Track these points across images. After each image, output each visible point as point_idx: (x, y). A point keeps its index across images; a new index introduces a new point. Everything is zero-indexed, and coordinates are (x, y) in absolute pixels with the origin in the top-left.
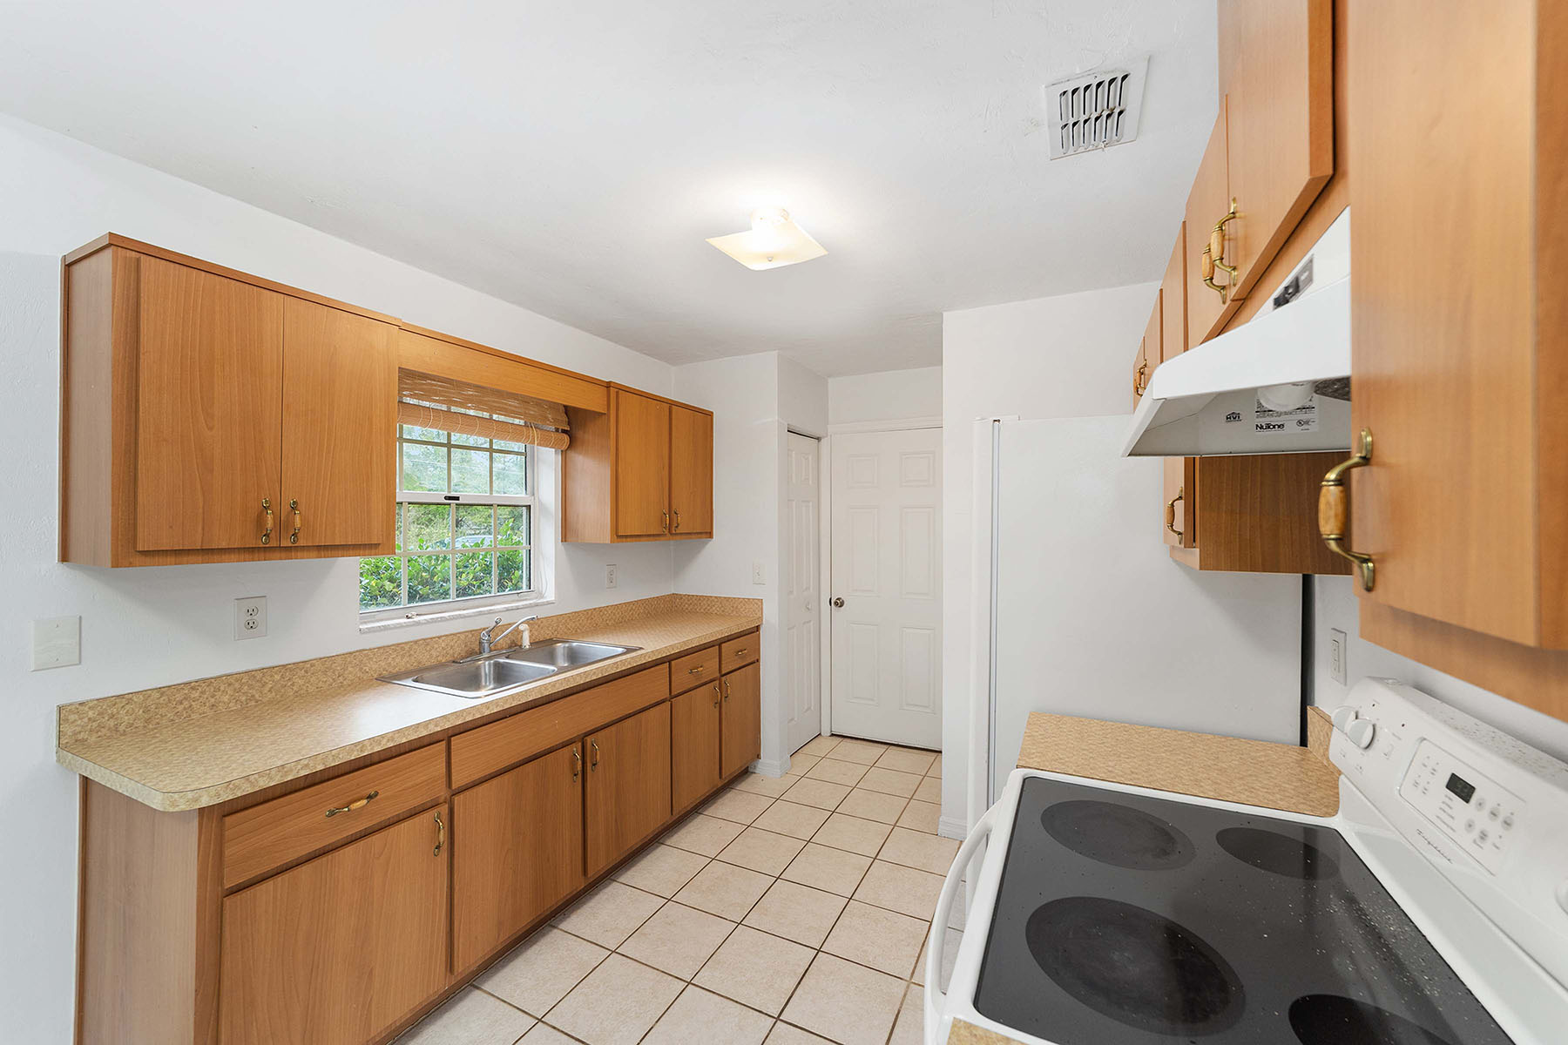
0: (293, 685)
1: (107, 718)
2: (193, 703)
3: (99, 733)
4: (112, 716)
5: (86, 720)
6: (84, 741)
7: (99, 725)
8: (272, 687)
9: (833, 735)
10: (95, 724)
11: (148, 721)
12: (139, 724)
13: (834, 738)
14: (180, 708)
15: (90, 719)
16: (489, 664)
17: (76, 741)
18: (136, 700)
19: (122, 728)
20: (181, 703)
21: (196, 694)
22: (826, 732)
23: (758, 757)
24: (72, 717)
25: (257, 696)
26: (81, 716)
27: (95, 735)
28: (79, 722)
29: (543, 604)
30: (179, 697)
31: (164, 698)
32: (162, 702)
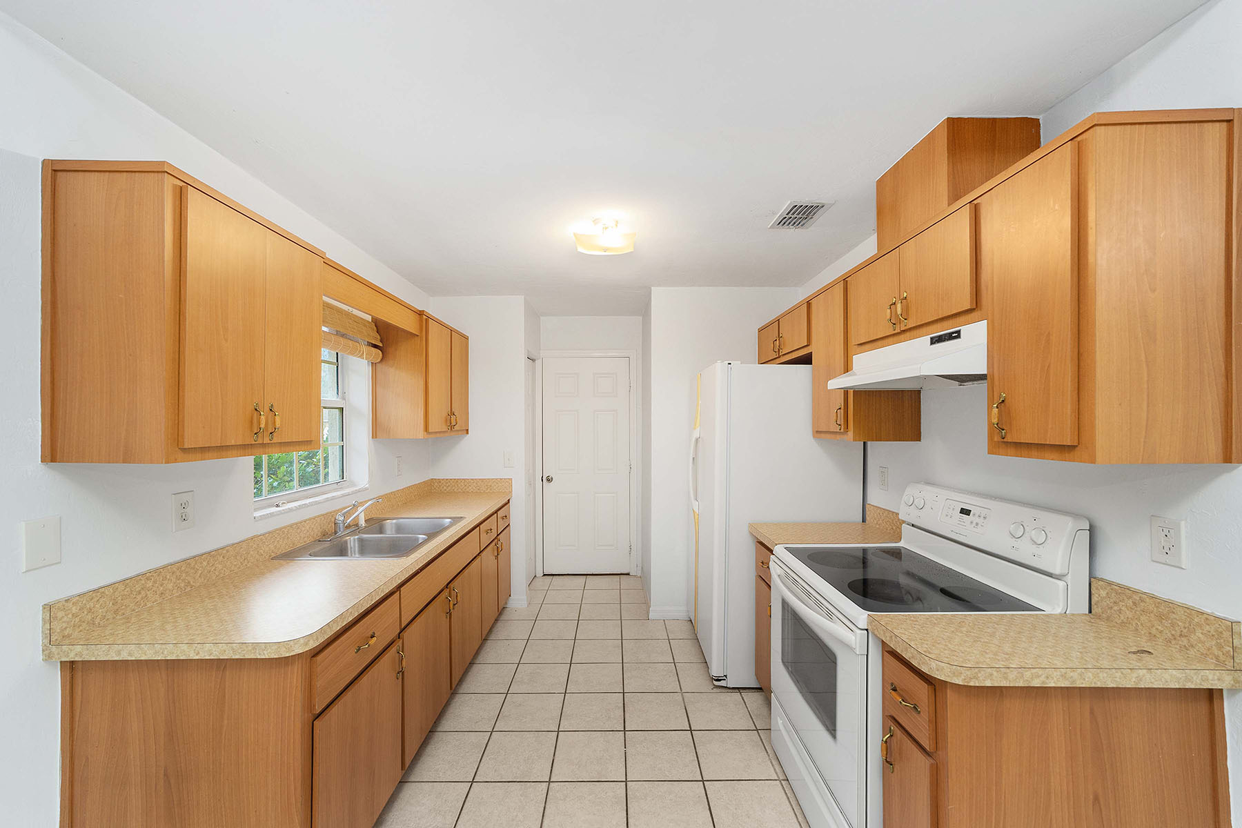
0: (215, 570)
1: (86, 613)
2: (148, 592)
3: (81, 628)
4: (90, 610)
5: (70, 616)
6: (69, 636)
7: (80, 621)
8: (201, 573)
9: (545, 575)
10: (77, 619)
11: (116, 612)
12: (110, 616)
13: (546, 577)
14: (139, 597)
15: (73, 615)
16: (354, 540)
17: (63, 637)
18: (107, 593)
19: (97, 621)
20: (140, 593)
21: (150, 584)
22: (540, 574)
23: (510, 596)
24: (60, 614)
25: (192, 582)
26: (67, 613)
27: (78, 630)
28: (65, 618)
29: (359, 491)
30: (138, 588)
31: (127, 589)
32: (126, 593)
